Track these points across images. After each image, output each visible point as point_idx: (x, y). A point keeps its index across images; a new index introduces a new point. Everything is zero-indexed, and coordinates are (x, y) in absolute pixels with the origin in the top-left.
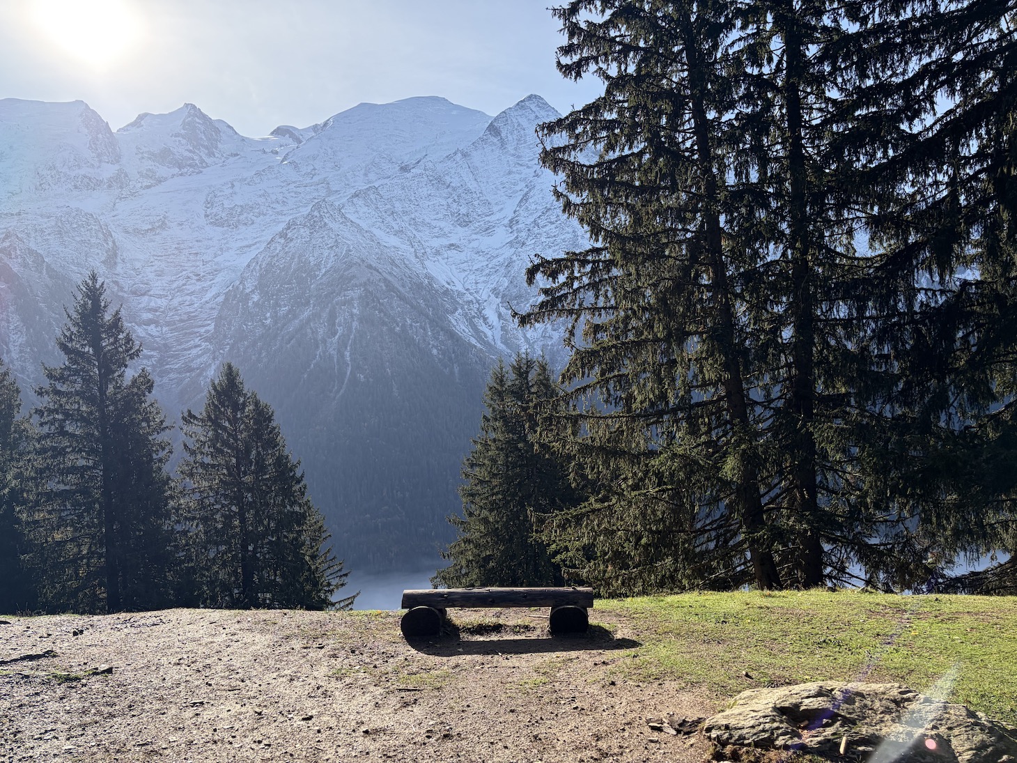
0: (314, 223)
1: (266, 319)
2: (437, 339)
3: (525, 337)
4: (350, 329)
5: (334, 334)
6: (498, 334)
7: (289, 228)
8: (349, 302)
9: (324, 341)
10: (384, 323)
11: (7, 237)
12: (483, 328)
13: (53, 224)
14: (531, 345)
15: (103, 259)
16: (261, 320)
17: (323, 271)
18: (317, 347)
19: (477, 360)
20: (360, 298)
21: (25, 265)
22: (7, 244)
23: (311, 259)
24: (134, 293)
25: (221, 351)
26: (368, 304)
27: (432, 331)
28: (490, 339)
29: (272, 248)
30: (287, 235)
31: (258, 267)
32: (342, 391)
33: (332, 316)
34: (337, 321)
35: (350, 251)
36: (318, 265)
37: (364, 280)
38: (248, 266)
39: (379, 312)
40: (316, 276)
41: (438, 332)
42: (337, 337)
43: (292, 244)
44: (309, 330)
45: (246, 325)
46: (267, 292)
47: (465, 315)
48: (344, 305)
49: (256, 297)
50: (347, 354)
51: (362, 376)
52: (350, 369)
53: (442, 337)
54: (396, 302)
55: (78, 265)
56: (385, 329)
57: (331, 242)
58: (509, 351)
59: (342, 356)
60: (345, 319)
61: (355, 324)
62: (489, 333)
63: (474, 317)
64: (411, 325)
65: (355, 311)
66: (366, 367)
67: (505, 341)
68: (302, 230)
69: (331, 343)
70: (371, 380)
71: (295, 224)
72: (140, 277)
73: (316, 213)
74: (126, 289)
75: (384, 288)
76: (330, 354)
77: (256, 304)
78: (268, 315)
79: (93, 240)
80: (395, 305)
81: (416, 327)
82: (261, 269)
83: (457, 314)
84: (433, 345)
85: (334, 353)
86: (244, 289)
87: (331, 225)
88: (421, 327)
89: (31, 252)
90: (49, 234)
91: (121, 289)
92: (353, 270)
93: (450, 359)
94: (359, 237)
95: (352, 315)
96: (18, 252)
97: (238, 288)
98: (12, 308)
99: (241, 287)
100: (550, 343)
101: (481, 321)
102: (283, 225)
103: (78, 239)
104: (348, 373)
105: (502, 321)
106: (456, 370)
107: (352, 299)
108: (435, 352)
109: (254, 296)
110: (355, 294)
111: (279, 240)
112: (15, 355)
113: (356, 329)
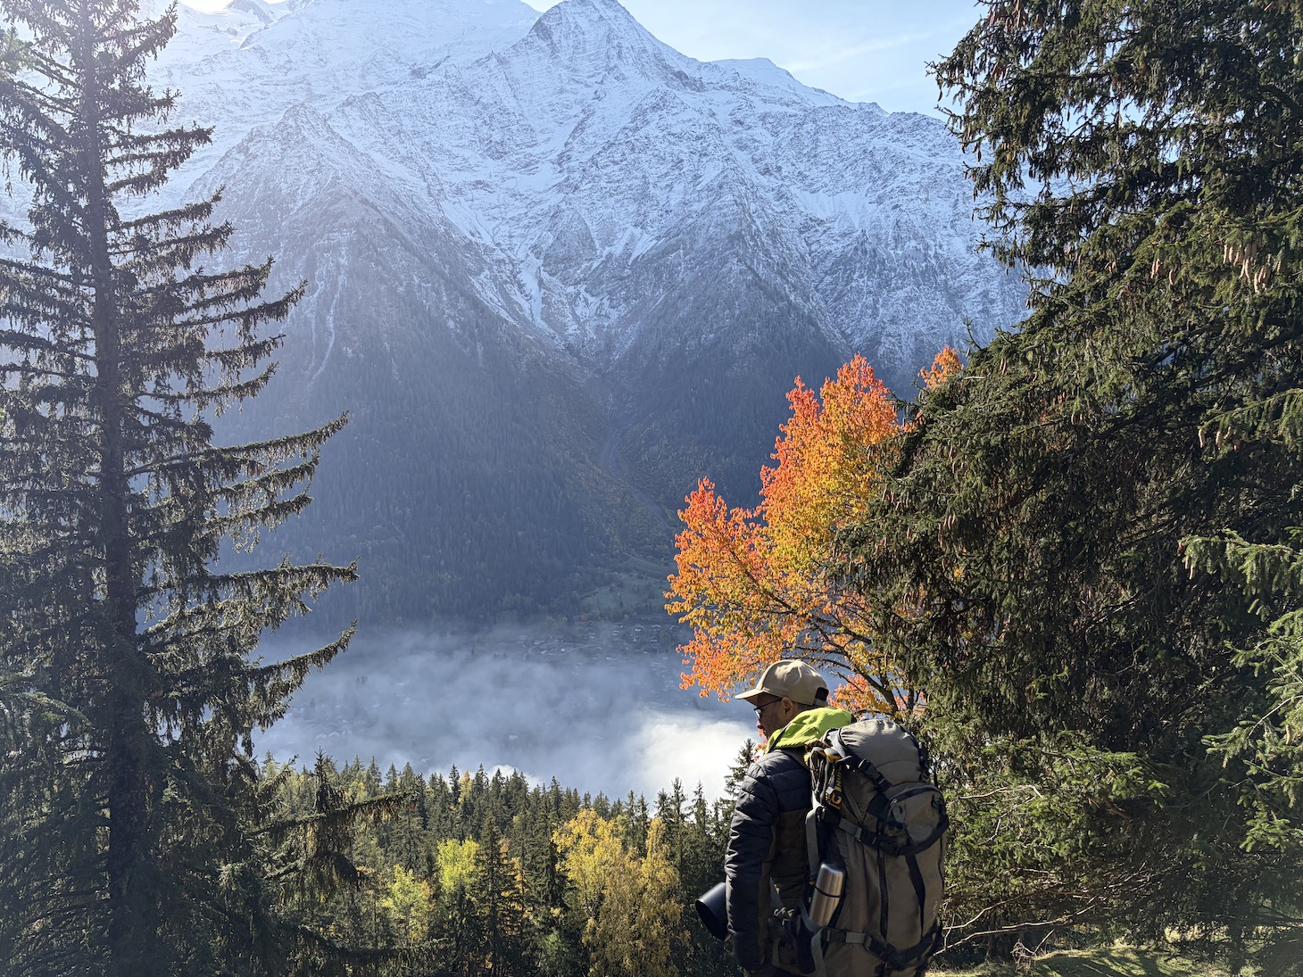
0: (287, 136)
1: (217, 265)
2: (455, 307)
3: (574, 313)
4: (334, 285)
5: (313, 290)
6: (538, 307)
7: (251, 140)
8: (335, 248)
10: (382, 280)
12: (519, 298)
14: (581, 325)
17: (300, 203)
19: (509, 339)
20: (350, 243)
23: (283, 186)
26: (360, 253)
27: (448, 295)
28: (527, 313)
29: (226, 166)
30: (248, 149)
32: (321, 369)
33: (311, 266)
34: (317, 273)
35: (338, 178)
36: (293, 195)
37: (356, 219)
38: (192, 189)
39: (377, 265)
40: (289, 210)
41: (457, 298)
42: (316, 295)
43: (255, 163)
44: (277, 284)
47: (494, 279)
48: (328, 252)
50: (330, 319)
51: (350, 351)
52: (333, 339)
53: (461, 305)
54: (399, 253)
56: (383, 288)
57: (311, 164)
58: (552, 331)
59: (322, 321)
60: (328, 271)
61: (342, 279)
62: (526, 306)
63: (506, 282)
64: (420, 286)
65: (342, 261)
66: (356, 338)
67: (547, 318)
68: (270, 145)
69: (309, 302)
70: (362, 356)
71: (260, 134)
73: (291, 122)
75: (384, 232)
76: (306, 317)
80: (398, 256)
81: (426, 289)
83: (482, 276)
84: (449, 315)
85: (312, 316)
87: (312, 140)
88: (433, 289)
92: (342, 205)
93: (472, 335)
94: (351, 160)
95: (338, 266)
100: (606, 324)
101: (516, 288)
102: (244, 136)
104: (331, 345)
105: (543, 291)
106: (480, 350)
107: (339, 244)
108: (451, 324)
110: (344, 237)
111: (237, 156)
113: (343, 285)
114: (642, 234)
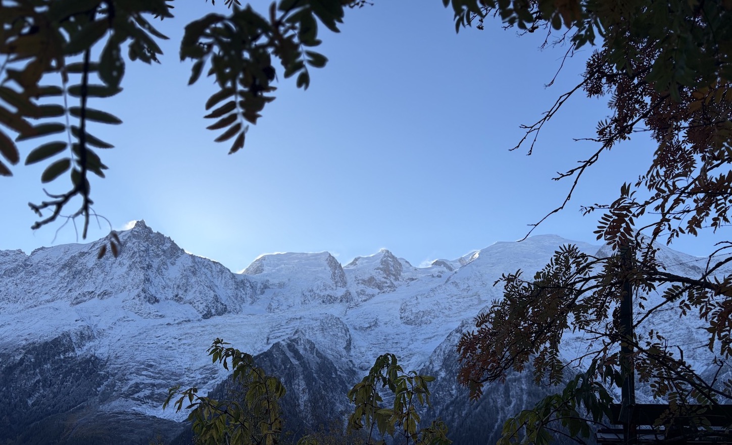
1: (452, 390)
4: (521, 400)
5: (509, 403)
7: (463, 326)
8: (518, 380)
9: (502, 409)
11: (296, 332)
13: (319, 324)
15: (344, 346)
16: (448, 391)
18: (498, 413)
21: (305, 349)
22: (296, 337)
24: (361, 368)
25: (421, 412)
29: (451, 340)
30: (462, 331)
31: (442, 353)
33: (507, 390)
34: (511, 394)
38: (435, 352)
39: (543, 388)
42: (512, 406)
44: (491, 400)
45: (438, 394)
46: (451, 371)
48: (515, 382)
49: (443, 374)
55: (332, 349)
60: (517, 393)
61: (525, 397)
65: (524, 387)
68: (473, 327)
69: (508, 410)
71: (467, 323)
72: (364, 358)
74: (356, 366)
77: (444, 379)
78: (454, 387)
79: (340, 334)
82: (445, 354)
86: (433, 368)
89: (309, 342)
90: (317, 331)
91: (354, 365)
95: (522, 390)
96: (302, 342)
97: (428, 367)
98: (301, 377)
99: (431, 366)
102: (459, 324)
103: (331, 333)
107: (520, 377)
109: (441, 373)
111: (456, 334)
112: (302, 408)
113: (526, 400)
114: (694, 362)
